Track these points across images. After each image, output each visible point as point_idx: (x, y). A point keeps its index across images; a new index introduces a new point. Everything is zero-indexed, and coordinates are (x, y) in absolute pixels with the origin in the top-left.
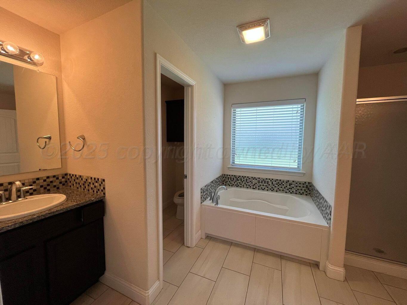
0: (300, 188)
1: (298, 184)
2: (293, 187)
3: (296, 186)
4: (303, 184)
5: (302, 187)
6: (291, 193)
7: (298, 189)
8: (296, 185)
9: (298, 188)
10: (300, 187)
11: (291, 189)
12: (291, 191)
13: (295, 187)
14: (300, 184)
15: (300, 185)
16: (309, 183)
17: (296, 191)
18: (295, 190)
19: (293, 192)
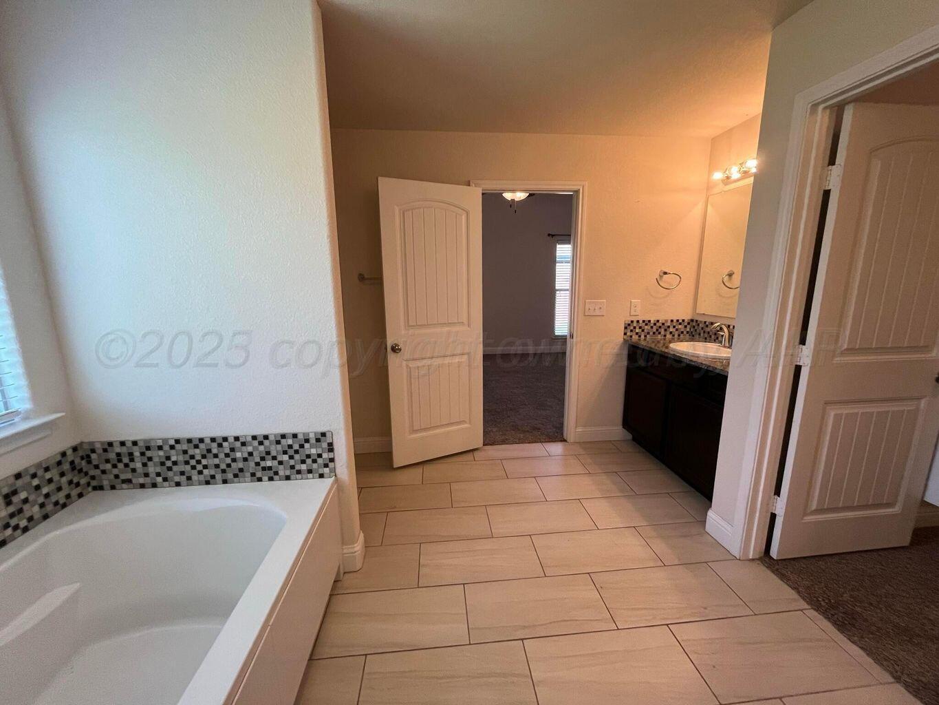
0: (53, 486)
1: (40, 473)
2: (26, 501)
3: (38, 488)
4: (59, 463)
5: (56, 478)
6: (26, 530)
7: (47, 496)
8: (35, 482)
9: (45, 490)
10: (50, 481)
11: (20, 511)
12: (23, 523)
13: (31, 498)
14: (47, 469)
15: (48, 476)
16: (75, 449)
17: (42, 506)
18: (36, 508)
19: (30, 519)
